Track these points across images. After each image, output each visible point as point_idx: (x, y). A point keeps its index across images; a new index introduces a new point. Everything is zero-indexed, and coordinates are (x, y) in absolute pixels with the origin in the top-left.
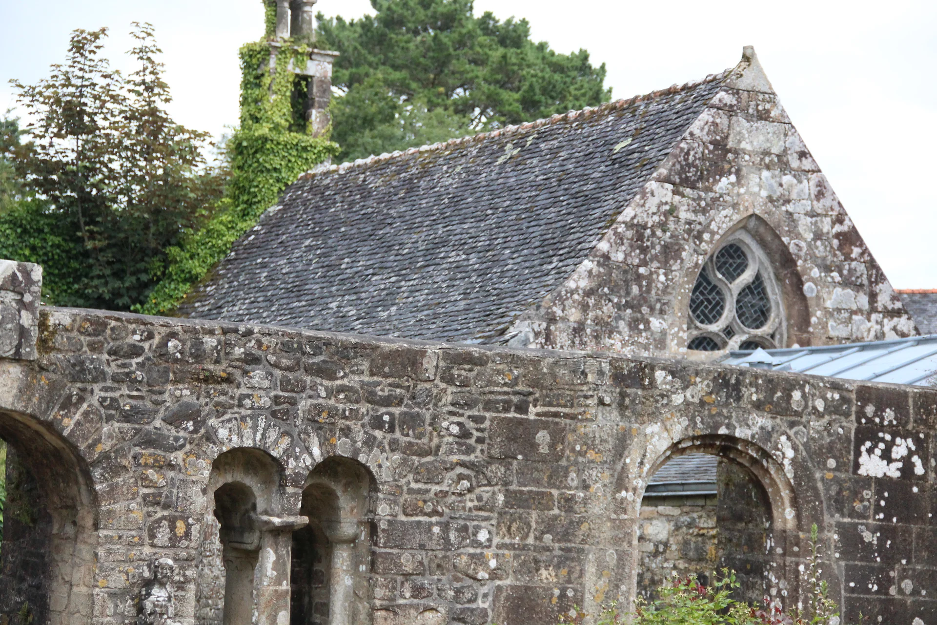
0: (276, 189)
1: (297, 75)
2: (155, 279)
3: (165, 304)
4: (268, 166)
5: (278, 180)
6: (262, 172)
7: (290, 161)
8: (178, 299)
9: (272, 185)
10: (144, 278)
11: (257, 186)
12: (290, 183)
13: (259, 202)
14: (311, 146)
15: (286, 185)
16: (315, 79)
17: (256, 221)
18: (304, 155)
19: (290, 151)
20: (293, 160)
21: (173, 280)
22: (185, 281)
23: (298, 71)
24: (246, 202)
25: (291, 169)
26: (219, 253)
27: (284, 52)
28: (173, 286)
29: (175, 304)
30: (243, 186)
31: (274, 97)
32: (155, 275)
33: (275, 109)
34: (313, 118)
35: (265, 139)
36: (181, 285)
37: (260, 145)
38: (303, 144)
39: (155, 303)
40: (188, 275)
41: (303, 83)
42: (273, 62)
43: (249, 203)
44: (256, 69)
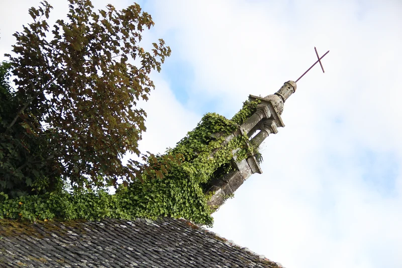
0: (162, 212)
1: (232, 160)
2: (33, 190)
3: (27, 213)
4: (172, 193)
5: (168, 208)
6: (164, 193)
7: (184, 203)
8: (38, 218)
9: (162, 207)
10: (29, 182)
11: (152, 198)
12: (172, 216)
13: (145, 209)
14: (203, 208)
15: (169, 215)
16: (238, 173)
17: (132, 218)
18: (194, 209)
19: (190, 198)
20: (187, 205)
21: (45, 202)
22: (53, 211)
23: (235, 158)
24: (133, 200)
25: (180, 209)
26: (91, 214)
27: (240, 139)
28: (42, 206)
29: (35, 219)
30: (141, 189)
31: (212, 158)
32: (36, 187)
33: (206, 165)
34: (217, 193)
35: (186, 175)
36: (48, 211)
37: (180, 176)
38: (201, 202)
39: (20, 205)
40: (59, 209)
41: (230, 168)
42: (229, 138)
43: (135, 204)
44: (212, 132)
